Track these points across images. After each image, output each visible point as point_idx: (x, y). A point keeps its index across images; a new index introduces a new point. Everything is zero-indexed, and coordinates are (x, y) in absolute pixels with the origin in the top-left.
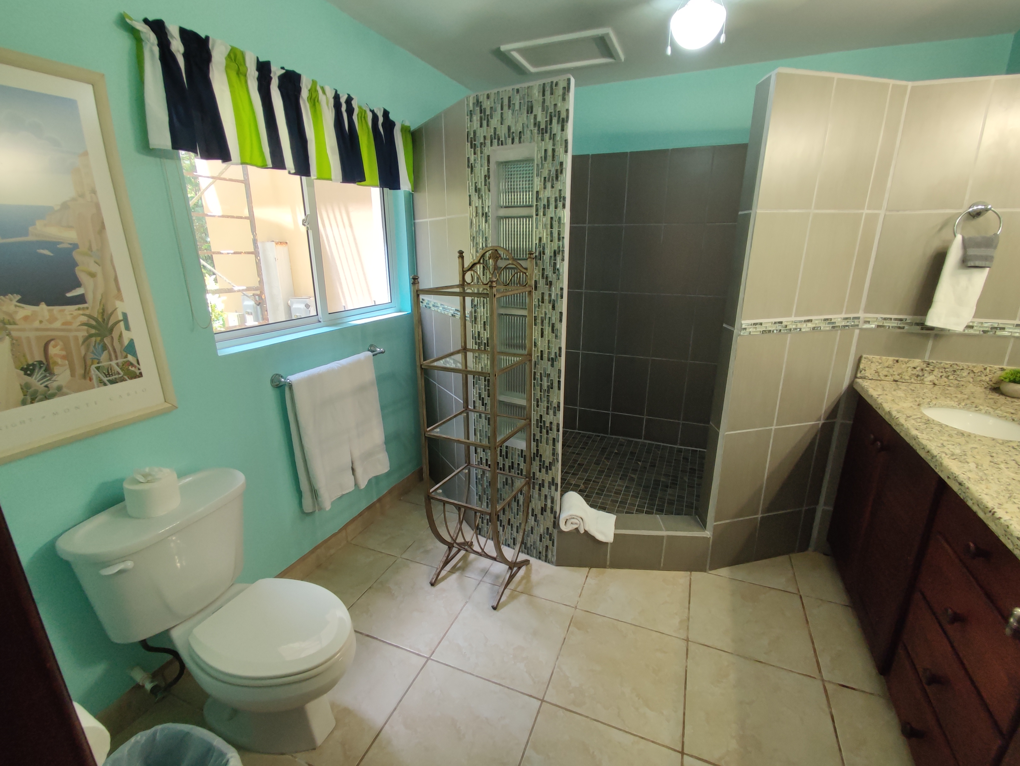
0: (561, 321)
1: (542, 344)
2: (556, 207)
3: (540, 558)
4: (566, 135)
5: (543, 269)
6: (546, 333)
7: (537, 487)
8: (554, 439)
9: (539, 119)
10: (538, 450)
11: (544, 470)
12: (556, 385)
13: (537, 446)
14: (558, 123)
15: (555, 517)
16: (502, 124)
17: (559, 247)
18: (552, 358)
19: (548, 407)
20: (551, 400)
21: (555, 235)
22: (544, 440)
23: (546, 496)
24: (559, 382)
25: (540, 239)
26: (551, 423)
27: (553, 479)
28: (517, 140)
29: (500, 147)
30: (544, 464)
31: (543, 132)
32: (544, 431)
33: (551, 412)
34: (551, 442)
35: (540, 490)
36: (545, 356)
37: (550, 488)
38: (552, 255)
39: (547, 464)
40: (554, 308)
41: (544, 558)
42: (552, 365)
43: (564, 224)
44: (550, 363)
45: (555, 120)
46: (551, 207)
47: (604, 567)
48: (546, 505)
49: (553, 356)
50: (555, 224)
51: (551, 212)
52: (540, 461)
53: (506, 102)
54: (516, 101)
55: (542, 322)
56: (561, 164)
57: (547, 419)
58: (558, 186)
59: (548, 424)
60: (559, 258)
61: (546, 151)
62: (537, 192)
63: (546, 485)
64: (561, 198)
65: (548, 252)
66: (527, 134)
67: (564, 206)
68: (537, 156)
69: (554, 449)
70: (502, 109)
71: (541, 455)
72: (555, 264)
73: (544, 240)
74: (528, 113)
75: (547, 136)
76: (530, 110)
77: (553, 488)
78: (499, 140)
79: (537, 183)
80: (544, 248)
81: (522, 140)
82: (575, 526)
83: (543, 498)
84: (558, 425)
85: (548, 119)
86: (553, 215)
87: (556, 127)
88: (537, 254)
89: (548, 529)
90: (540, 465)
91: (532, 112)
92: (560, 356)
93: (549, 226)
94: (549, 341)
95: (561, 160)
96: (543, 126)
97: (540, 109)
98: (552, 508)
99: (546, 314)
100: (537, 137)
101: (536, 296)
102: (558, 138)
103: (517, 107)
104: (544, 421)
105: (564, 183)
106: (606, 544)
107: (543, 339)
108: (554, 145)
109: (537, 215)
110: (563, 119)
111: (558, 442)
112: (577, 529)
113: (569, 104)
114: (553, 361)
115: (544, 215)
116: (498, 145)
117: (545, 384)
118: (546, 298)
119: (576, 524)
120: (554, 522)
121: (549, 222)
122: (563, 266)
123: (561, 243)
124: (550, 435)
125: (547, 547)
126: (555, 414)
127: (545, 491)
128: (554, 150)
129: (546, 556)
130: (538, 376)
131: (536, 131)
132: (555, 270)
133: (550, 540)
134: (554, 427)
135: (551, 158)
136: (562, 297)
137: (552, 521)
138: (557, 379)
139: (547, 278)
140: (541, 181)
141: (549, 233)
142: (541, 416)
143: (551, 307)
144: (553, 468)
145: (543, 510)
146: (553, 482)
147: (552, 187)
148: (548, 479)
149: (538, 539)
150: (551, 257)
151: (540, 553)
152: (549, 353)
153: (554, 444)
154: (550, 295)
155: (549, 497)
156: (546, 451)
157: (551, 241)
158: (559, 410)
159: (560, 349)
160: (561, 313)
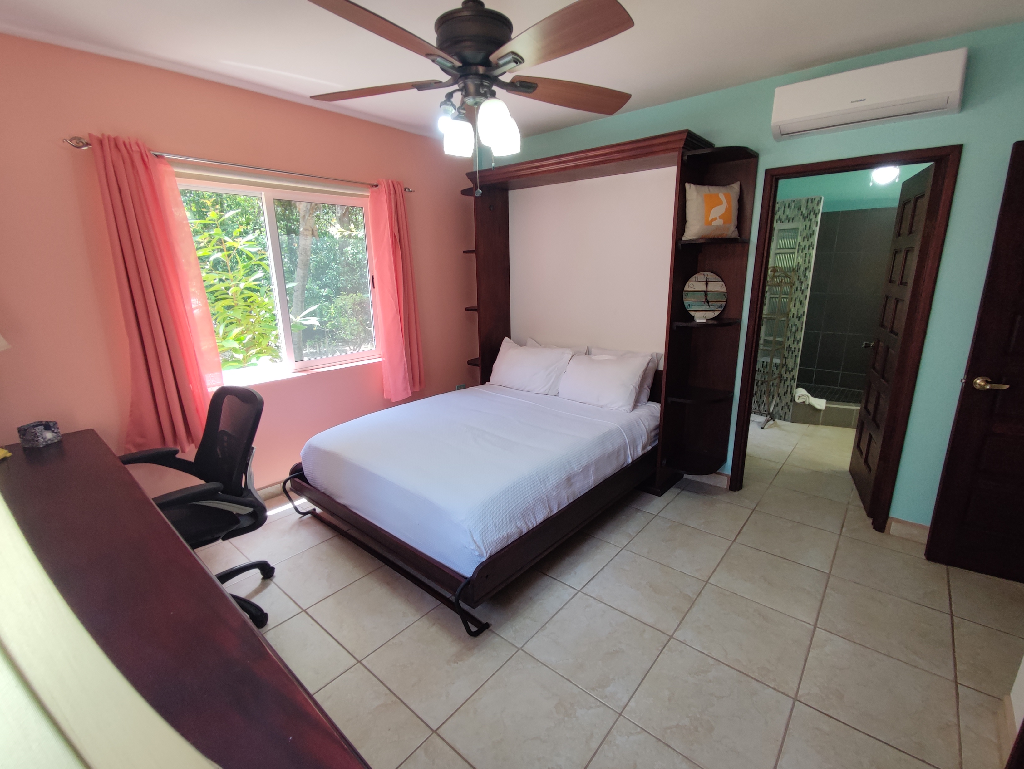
0: (806, 299)
1: (794, 311)
2: (809, 249)
3: (780, 419)
4: (818, 220)
5: (799, 276)
6: (797, 305)
7: (783, 382)
8: (796, 356)
9: (804, 212)
10: (785, 362)
11: (788, 373)
12: (800, 329)
13: (785, 360)
14: (814, 214)
15: (792, 396)
16: (783, 214)
17: (808, 266)
18: (799, 317)
19: (794, 341)
20: (796, 337)
21: (807, 261)
22: (790, 357)
23: (788, 386)
24: (802, 328)
25: (799, 263)
26: (795, 348)
27: (793, 376)
28: (791, 221)
29: (782, 224)
30: (788, 369)
31: (805, 218)
32: (791, 352)
33: (796, 343)
34: (794, 358)
35: (784, 383)
36: (795, 316)
37: (791, 381)
38: (805, 269)
39: (790, 369)
40: (802, 293)
41: (783, 419)
42: (799, 320)
43: (812, 256)
44: (798, 319)
45: (812, 213)
46: (806, 249)
47: (818, 424)
48: (787, 390)
49: (799, 315)
50: (808, 255)
51: (806, 251)
52: (787, 368)
53: (787, 205)
54: (793, 205)
55: (795, 300)
56: (813, 231)
57: (793, 347)
58: (811, 240)
59: (793, 349)
60: (807, 272)
61: (806, 226)
62: (799, 243)
63: (789, 380)
64: (811, 245)
65: (802, 268)
66: (797, 219)
67: (813, 249)
68: (801, 228)
69: (795, 361)
70: (785, 208)
71: (787, 365)
72: (805, 274)
73: (801, 263)
74: (798, 210)
75: (807, 220)
76: (799, 209)
77: (793, 381)
78: (781, 220)
79: (800, 239)
80: (800, 267)
81: (793, 221)
82: (804, 400)
83: (786, 386)
84: (799, 349)
85: (809, 213)
86: (807, 252)
87: (812, 216)
88: (796, 269)
89: (787, 403)
90: (786, 370)
91: (800, 210)
92: (804, 315)
93: (804, 257)
94: (798, 309)
95: (814, 229)
96: (806, 215)
97: (805, 209)
98: (791, 393)
99: (798, 296)
100: (802, 219)
101: (794, 287)
102: (813, 220)
103: (793, 207)
104: (791, 348)
105: (814, 239)
106: (820, 410)
107: (795, 308)
108: (810, 223)
109: (798, 252)
110: (816, 213)
111: (798, 357)
112: (804, 402)
113: (820, 206)
114: (799, 318)
115: (802, 252)
116: (781, 222)
117: (794, 329)
118: (799, 289)
119: (804, 399)
120: (791, 399)
121: (804, 255)
122: (810, 275)
123: (810, 264)
124: (794, 354)
125: (786, 413)
126: (798, 343)
127: (788, 383)
128: (810, 226)
129: (785, 418)
130: (790, 325)
131: (801, 217)
132: (805, 276)
133: (788, 409)
134: (797, 350)
135: (808, 228)
136: (807, 288)
137: (790, 398)
138: (801, 327)
139: (800, 279)
140: (802, 238)
141: (804, 260)
142: (789, 345)
143: (801, 293)
144: (794, 371)
145: (785, 393)
146: (793, 378)
147: (808, 241)
148: (789, 376)
149: (781, 409)
150: (803, 271)
151: (781, 416)
152: (798, 315)
153: (795, 359)
154: (801, 288)
155: (789, 386)
156: (790, 364)
157: (805, 263)
158: (800, 341)
159: (804, 312)
160: (806, 296)
